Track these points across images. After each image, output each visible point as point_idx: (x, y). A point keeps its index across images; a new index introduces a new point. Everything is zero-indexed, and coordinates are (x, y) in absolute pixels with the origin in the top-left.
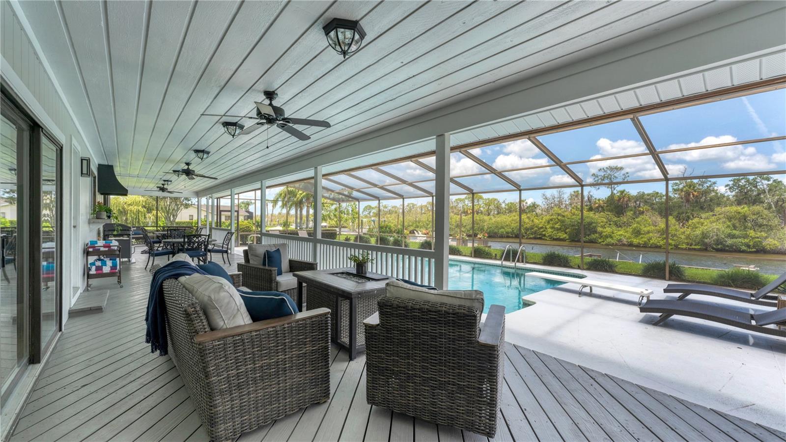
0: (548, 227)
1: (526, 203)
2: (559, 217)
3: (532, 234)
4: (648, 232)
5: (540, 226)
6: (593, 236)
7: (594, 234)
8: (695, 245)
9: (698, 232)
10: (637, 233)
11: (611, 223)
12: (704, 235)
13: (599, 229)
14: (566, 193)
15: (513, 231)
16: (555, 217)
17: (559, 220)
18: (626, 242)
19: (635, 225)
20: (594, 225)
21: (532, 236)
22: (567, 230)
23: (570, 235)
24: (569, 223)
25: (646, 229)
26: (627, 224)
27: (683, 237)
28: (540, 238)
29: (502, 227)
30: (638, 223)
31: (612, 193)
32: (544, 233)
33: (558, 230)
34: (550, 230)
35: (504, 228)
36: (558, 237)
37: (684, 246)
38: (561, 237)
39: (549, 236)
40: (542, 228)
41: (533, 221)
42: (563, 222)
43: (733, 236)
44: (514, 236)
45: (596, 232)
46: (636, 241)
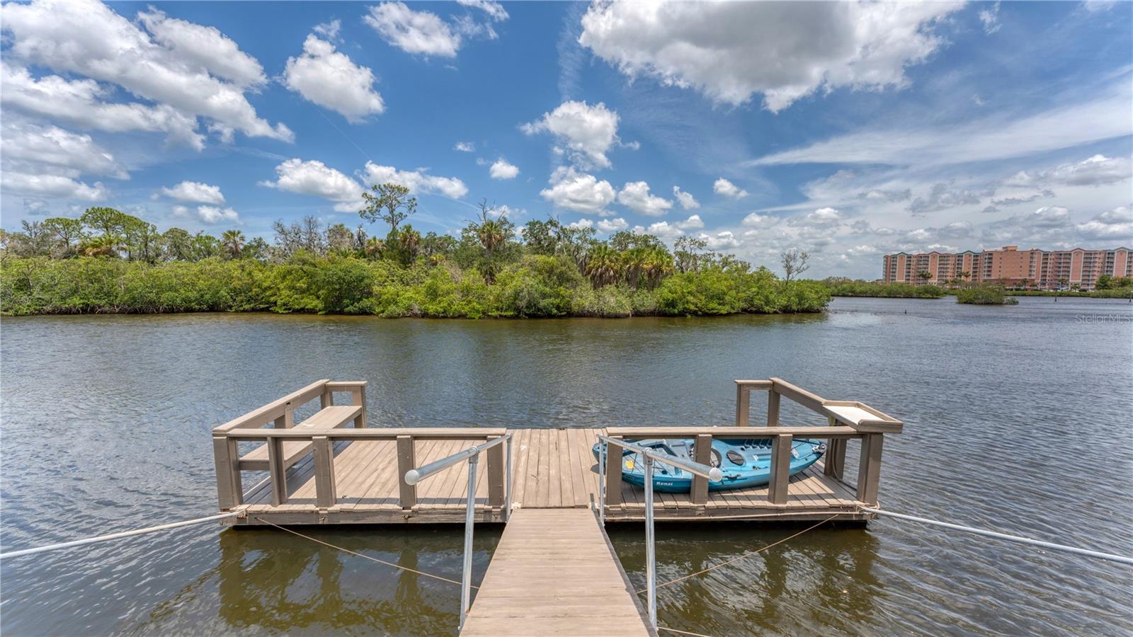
0: (281, 286)
1: (242, 238)
2: (305, 268)
3: (249, 301)
4: (448, 293)
5: (265, 285)
6: (366, 303)
7: (367, 298)
8: (506, 310)
9: (509, 291)
10: (433, 294)
11: (395, 278)
12: (517, 295)
13: (376, 289)
14: (321, 225)
15: (202, 296)
16: (296, 267)
17: (305, 272)
18: (419, 310)
19: (430, 281)
20: (367, 281)
21: (247, 307)
22: (320, 293)
23: (325, 300)
24: (323, 277)
25: (445, 287)
26: (418, 279)
27: (492, 298)
28: (266, 310)
29: (172, 288)
30: (434, 277)
31: (394, 228)
32: (272, 299)
33: (303, 292)
34: (285, 292)
35: (176, 291)
36: (302, 306)
37: (495, 313)
38: (309, 306)
39: (284, 305)
40: (270, 288)
41: (250, 274)
42: (311, 275)
43: (544, 296)
44: (205, 307)
45: (370, 294)
46: (432, 308)
